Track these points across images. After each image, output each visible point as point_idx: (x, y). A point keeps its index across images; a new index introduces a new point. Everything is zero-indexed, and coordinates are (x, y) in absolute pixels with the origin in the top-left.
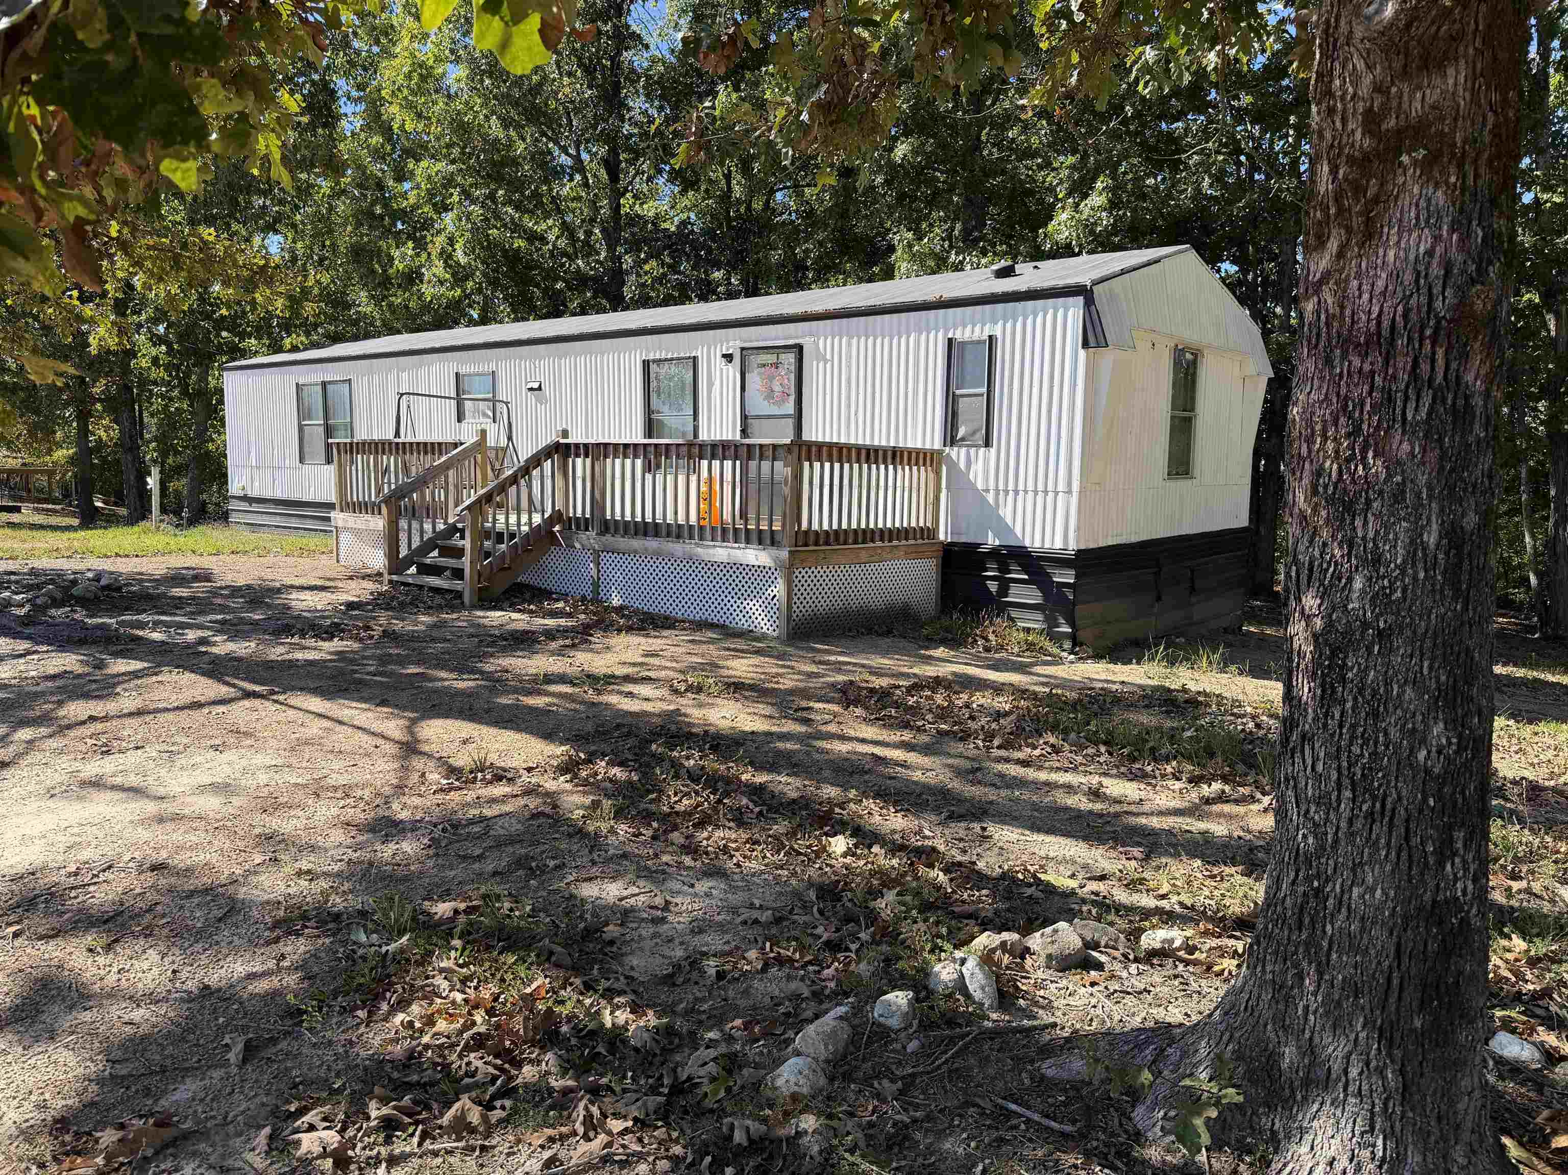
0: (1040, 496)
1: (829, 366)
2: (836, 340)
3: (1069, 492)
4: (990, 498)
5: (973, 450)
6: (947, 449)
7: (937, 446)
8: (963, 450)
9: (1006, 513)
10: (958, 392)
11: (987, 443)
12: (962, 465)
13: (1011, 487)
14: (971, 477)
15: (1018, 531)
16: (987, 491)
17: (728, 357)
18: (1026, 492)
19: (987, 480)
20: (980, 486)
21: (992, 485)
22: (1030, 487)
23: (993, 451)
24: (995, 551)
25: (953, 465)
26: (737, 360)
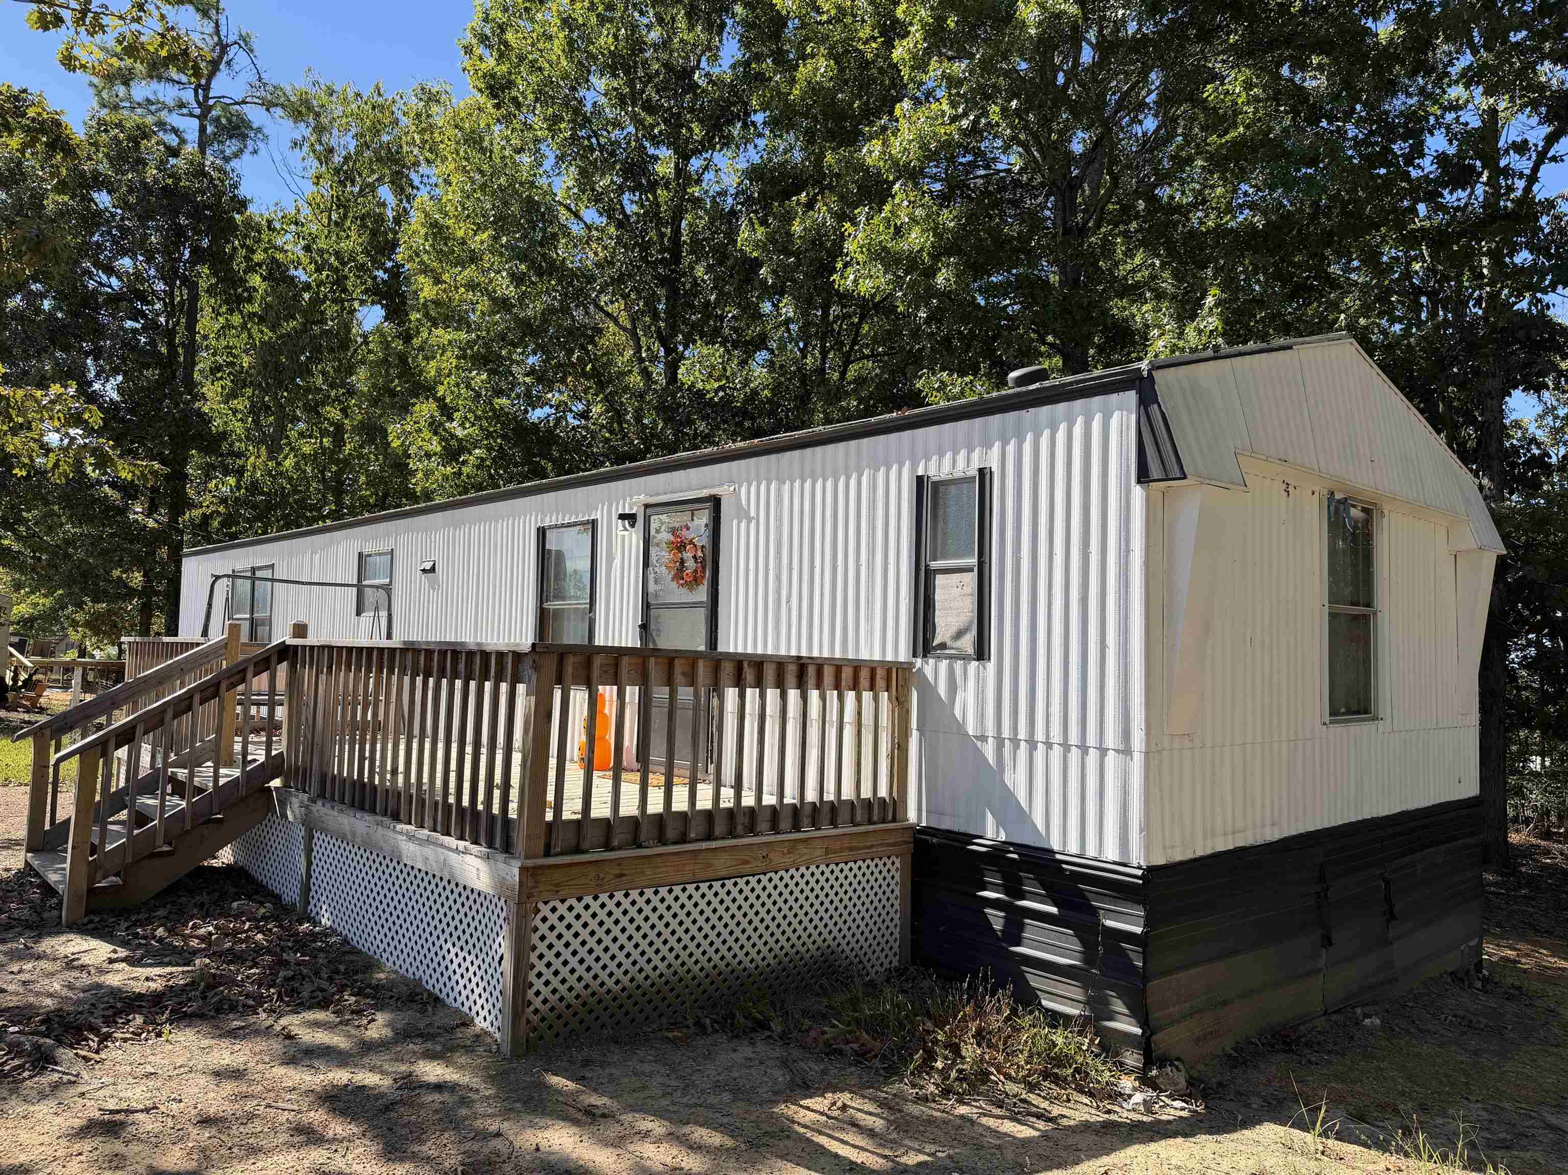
0: (1075, 754)
1: (753, 525)
2: (763, 489)
3: (1126, 751)
4: (989, 750)
5: (959, 665)
6: (919, 662)
7: (902, 655)
8: (944, 665)
9: (1017, 780)
10: (934, 565)
11: (981, 653)
12: (942, 690)
13: (1022, 735)
14: (958, 713)
15: (1036, 820)
16: (983, 738)
17: (631, 520)
18: (1049, 745)
19: (981, 716)
20: (971, 729)
21: (990, 732)
22: (1056, 736)
23: (991, 666)
24: (998, 852)
25: (927, 690)
26: (640, 523)
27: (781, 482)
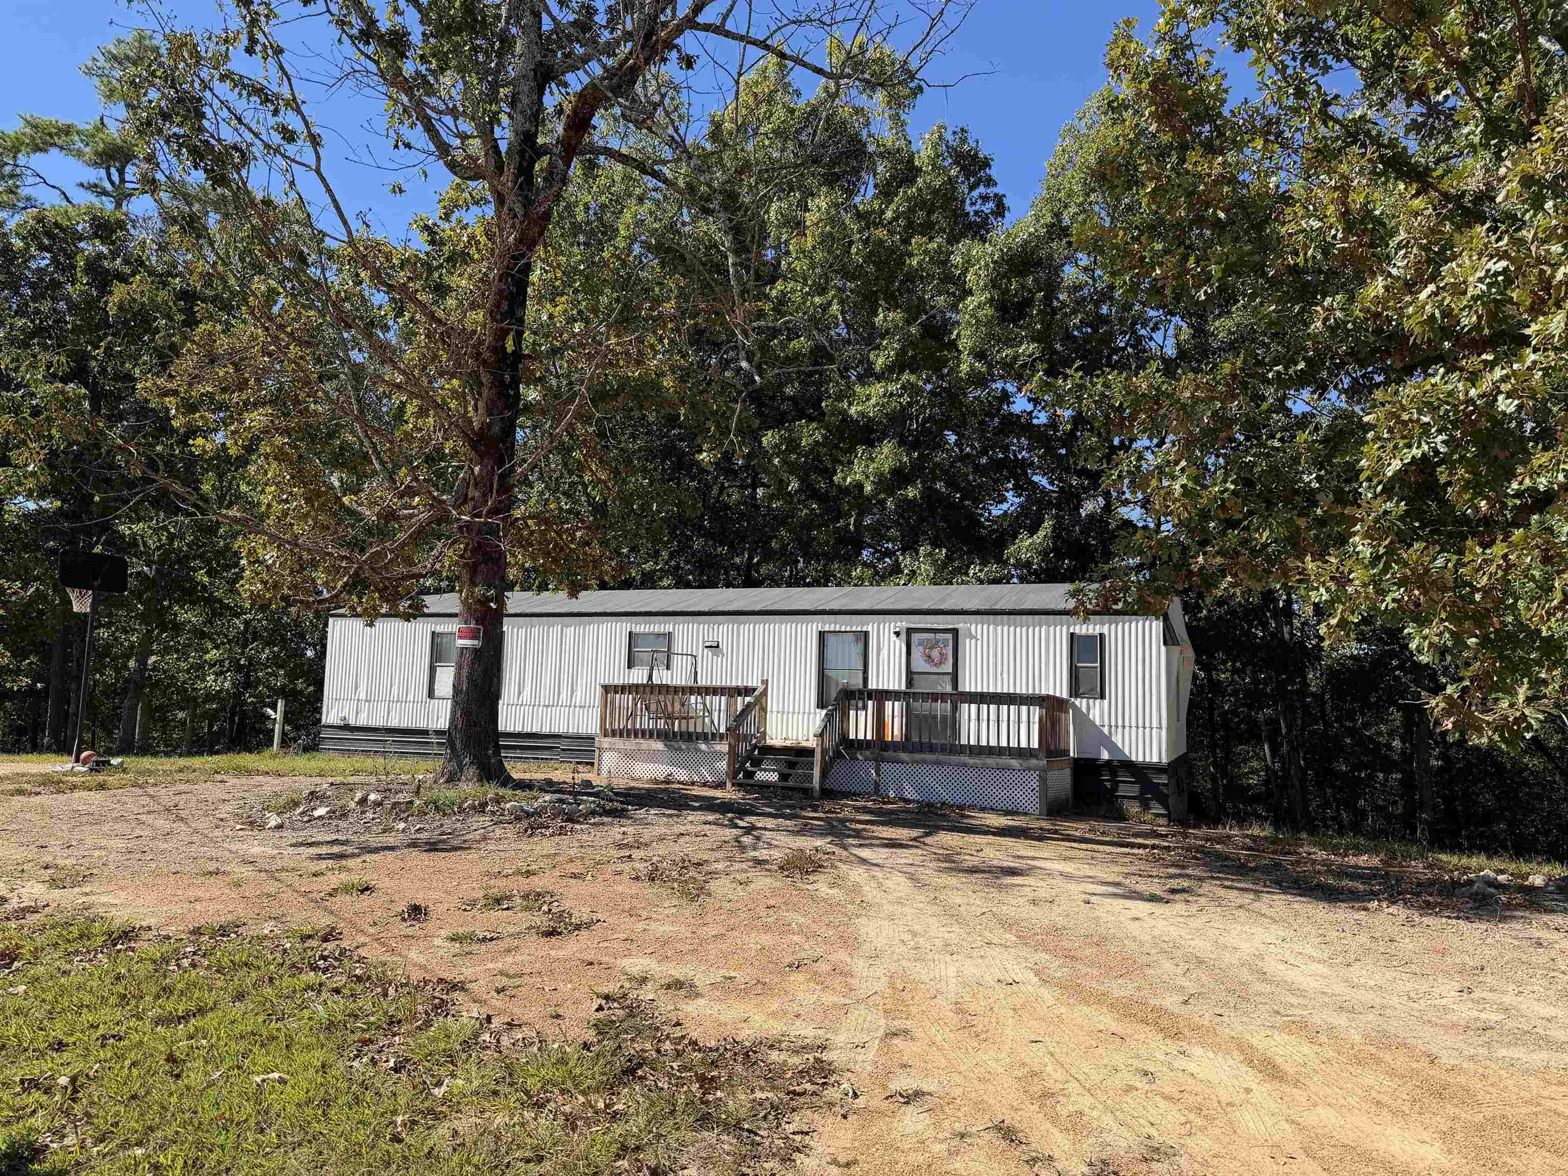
0: (1140, 729)
1: (979, 643)
2: (985, 627)
3: (1160, 727)
4: (1106, 730)
5: (1091, 701)
6: (1072, 699)
7: (1065, 695)
8: (1084, 701)
9: (1117, 739)
10: (1079, 665)
11: (1102, 697)
12: (1084, 710)
13: (1120, 723)
14: (1091, 717)
15: (1127, 752)
16: (1103, 726)
17: (897, 634)
18: (1130, 727)
19: (1102, 717)
20: (1097, 723)
21: (1106, 722)
22: (1134, 724)
23: (1106, 702)
24: (1108, 762)
25: (1077, 710)
26: (903, 636)
27: (996, 625)
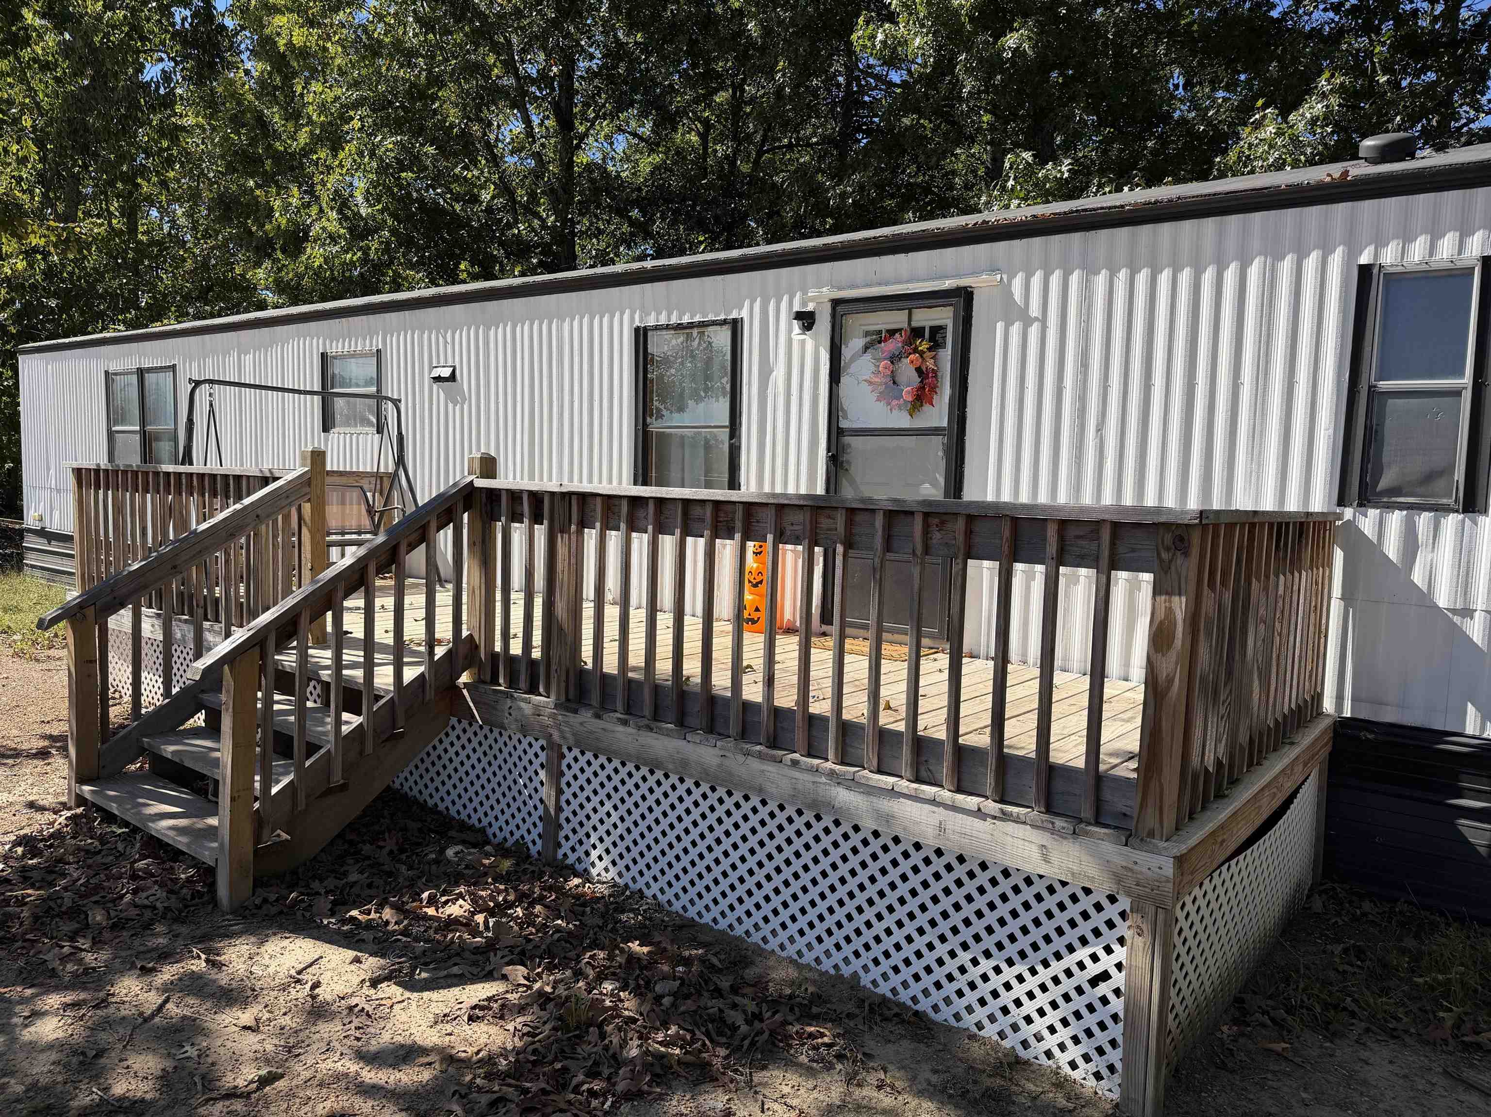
1: (1034, 331)
2: (1055, 279)
4: (1475, 627)
5: (1424, 520)
6: (1348, 513)
7: (1318, 504)
8: (1396, 519)
10: (1385, 385)
11: (1471, 503)
14: (1418, 577)
16: (1468, 612)
17: (806, 320)
19: (1464, 584)
20: (1443, 600)
21: (1481, 604)
26: (823, 324)
27: (1090, 270)
